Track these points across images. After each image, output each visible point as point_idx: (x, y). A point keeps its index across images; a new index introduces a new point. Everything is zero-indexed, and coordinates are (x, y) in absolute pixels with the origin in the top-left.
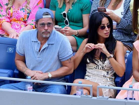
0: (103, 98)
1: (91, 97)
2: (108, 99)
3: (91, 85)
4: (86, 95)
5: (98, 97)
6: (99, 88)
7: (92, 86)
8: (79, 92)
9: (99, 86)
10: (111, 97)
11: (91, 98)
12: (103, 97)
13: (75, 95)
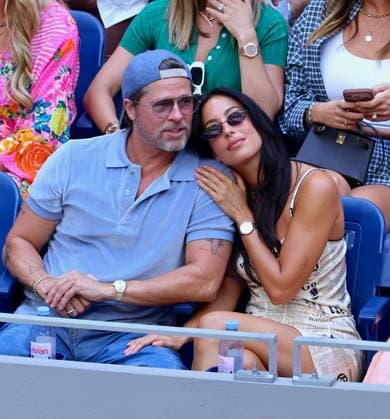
0: (315, 380)
1: (271, 376)
2: (332, 384)
3: (273, 336)
4: (254, 372)
5: (295, 378)
6: (299, 346)
7: (276, 337)
8: (229, 361)
9: (298, 338)
10: (342, 377)
11: (273, 380)
12: (316, 376)
13: (215, 370)
